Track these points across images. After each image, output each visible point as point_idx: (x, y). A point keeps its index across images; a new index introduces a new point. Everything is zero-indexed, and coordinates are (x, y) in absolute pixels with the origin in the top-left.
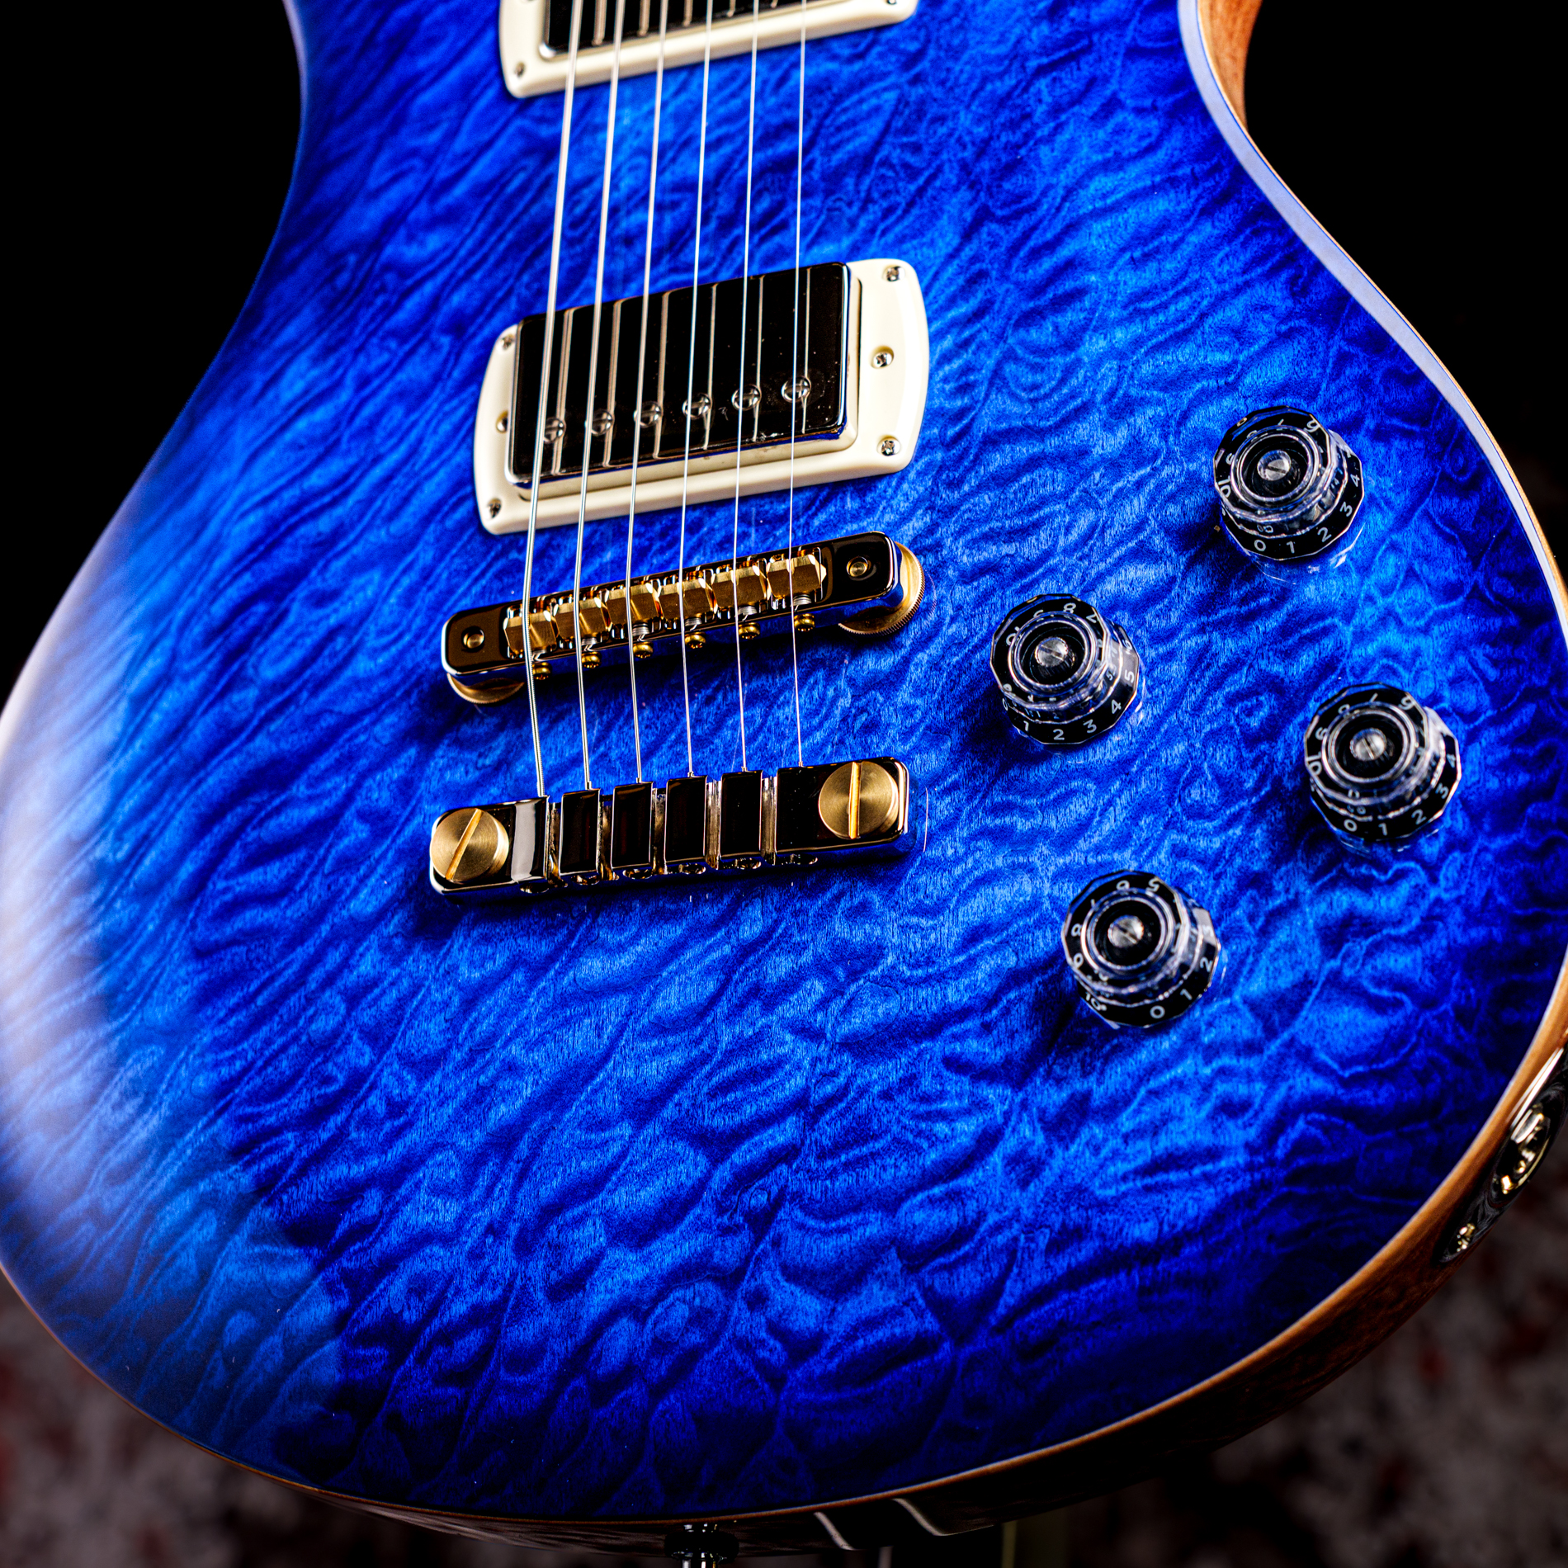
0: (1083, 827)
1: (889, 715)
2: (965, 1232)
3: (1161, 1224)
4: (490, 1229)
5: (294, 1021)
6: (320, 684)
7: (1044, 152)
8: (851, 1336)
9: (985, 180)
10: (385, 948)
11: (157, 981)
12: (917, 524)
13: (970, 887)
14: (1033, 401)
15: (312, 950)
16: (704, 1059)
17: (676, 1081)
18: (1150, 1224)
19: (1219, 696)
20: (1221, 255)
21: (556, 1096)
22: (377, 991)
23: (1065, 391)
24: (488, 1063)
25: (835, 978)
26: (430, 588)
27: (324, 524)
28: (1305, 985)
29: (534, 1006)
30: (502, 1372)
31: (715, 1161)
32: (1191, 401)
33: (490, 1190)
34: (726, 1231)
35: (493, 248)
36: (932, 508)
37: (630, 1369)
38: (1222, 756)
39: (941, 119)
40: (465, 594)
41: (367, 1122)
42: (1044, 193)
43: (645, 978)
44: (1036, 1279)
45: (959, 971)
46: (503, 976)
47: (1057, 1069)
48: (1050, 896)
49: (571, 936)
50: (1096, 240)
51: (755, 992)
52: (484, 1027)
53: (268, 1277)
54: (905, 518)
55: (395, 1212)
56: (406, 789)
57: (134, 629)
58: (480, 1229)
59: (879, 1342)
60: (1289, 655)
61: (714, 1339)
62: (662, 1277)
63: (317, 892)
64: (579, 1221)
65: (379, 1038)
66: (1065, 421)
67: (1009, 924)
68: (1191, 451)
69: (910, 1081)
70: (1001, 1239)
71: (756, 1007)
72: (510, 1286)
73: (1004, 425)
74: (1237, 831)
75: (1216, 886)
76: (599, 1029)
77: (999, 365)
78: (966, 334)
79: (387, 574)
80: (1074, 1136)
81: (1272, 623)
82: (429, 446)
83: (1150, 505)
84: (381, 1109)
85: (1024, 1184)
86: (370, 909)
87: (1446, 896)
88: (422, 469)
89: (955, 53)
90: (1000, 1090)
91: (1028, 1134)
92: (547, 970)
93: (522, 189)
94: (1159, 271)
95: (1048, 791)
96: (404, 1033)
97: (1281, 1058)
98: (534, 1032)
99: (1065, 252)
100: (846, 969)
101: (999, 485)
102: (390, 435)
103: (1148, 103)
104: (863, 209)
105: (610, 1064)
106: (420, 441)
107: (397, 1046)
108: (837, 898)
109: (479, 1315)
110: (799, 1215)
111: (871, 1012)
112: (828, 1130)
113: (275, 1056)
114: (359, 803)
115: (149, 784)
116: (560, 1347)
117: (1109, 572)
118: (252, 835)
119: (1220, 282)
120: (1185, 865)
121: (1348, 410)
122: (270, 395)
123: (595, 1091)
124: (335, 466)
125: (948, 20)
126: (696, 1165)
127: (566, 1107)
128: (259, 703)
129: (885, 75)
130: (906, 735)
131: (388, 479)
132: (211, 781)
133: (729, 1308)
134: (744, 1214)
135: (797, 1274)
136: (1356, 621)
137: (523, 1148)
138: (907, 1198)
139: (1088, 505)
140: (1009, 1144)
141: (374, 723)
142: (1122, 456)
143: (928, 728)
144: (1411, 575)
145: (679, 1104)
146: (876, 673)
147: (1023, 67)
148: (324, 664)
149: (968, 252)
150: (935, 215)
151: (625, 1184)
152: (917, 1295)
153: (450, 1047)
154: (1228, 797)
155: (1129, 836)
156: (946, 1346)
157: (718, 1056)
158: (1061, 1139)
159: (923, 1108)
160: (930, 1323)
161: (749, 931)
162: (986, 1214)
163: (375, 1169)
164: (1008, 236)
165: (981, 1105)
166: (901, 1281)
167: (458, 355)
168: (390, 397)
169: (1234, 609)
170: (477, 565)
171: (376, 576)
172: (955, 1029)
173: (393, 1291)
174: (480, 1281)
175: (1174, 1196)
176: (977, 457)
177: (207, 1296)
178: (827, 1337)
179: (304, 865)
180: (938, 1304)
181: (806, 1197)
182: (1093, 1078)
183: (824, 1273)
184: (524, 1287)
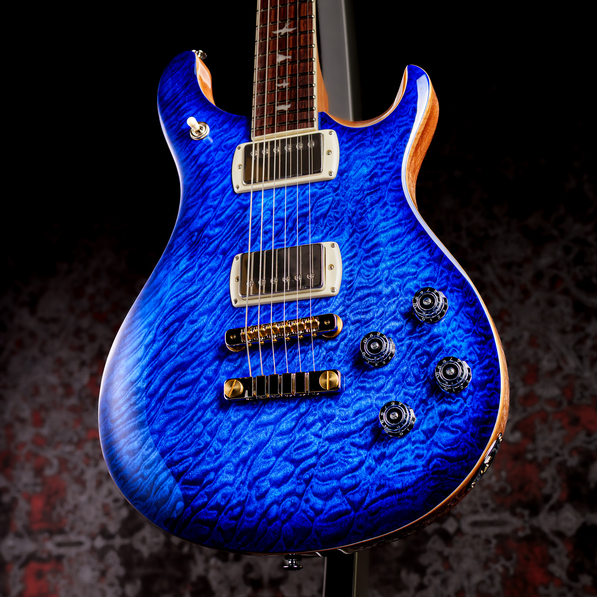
0: (382, 387)
1: (334, 357)
2: (357, 485)
3: (403, 484)
4: (241, 482)
5: (190, 430)
6: (193, 344)
7: (369, 215)
8: (330, 510)
9: (355, 222)
10: (213, 412)
11: (155, 418)
12: (341, 309)
13: (356, 401)
14: (368, 279)
15: (194, 412)
16: (292, 442)
17: (286, 447)
18: (400, 484)
19: (414, 356)
20: (413, 244)
21: (257, 450)
22: (211, 423)
23: (376, 277)
24: (239, 441)
25: (324, 423)
26: (220, 321)
27: (192, 303)
28: (436, 427)
29: (250, 427)
30: (246, 517)
31: (296, 467)
32: (406, 281)
33: (241, 473)
34: (299, 484)
35: (232, 233)
36: (344, 305)
37: (277, 516)
38: (416, 370)
39: (343, 206)
40: (229, 322)
41: (210, 455)
42: (369, 226)
43: (277, 421)
44: (373, 497)
45: (354, 421)
46: (242, 420)
47: (377, 446)
48: (375, 404)
49: (259, 410)
50: (382, 238)
51: (304, 425)
52: (238, 432)
53: (187, 493)
54: (338, 307)
55: (218, 478)
56: (216, 372)
57: (144, 328)
58: (239, 482)
59: (337, 511)
60: (431, 346)
61: (297, 510)
62: (284, 495)
63: (194, 397)
64: (263, 481)
65: (212, 434)
66: (376, 285)
67: (365, 410)
68: (406, 294)
69: (342, 448)
70: (365, 487)
71: (304, 429)
72: (247, 496)
73: (361, 285)
74: (419, 389)
75: (414, 402)
76: (266, 434)
77: (359, 270)
78: (351, 261)
79: (209, 316)
80: (382, 463)
81: (427, 338)
82: (218, 283)
83: (397, 307)
84: (213, 452)
85: (370, 474)
86: (208, 402)
87: (468, 406)
88: (216, 289)
89: (347, 188)
90: (364, 451)
91: (371, 462)
92: (253, 418)
93: (239, 218)
94: (398, 248)
95: (374, 378)
96: (218, 433)
97: (430, 444)
98: (250, 434)
99: (375, 241)
100: (326, 420)
101: (360, 300)
102: (208, 280)
103: (394, 204)
104: (325, 228)
105: (270, 442)
106: (216, 282)
107: (217, 436)
108: (324, 403)
109: (239, 503)
110: (317, 480)
111: (332, 431)
112: (323, 460)
113: (186, 438)
114: (204, 375)
115: (151, 368)
116: (259, 511)
117: (387, 323)
118: (177, 382)
119: (413, 251)
120: (407, 397)
121: (444, 285)
122: (177, 268)
123: (266, 449)
124: (194, 288)
125: (345, 180)
126: (291, 468)
127: (259, 453)
128: (178, 348)
129: (329, 193)
130: (339, 362)
131: (207, 292)
132: (166, 368)
133: (300, 503)
134: (303, 480)
135: (316, 495)
136: (446, 338)
137: (249, 463)
138: (342, 477)
139: (382, 306)
140: (367, 464)
141: (207, 355)
142: (390, 294)
143: (345, 361)
144: (459, 327)
145: (287, 453)
146: (331, 347)
147: (363, 193)
148: (193, 339)
149: (351, 240)
150: (343, 230)
151: (274, 472)
152: (345, 500)
153: (230, 437)
154: (417, 381)
155: (394, 389)
156: (353, 512)
157: (296, 441)
158: (379, 463)
159: (346, 455)
160: (349, 507)
161: (302, 410)
162: (361, 481)
163: (212, 467)
164: (361, 236)
165: (359, 455)
166: (341, 497)
167: (225, 260)
168: (207, 270)
169: (417, 334)
170: (231, 315)
171: (206, 317)
172: (353, 436)
173: (218, 497)
174: (240, 495)
175: (406, 477)
176: (355, 293)
177: (171, 497)
178: (324, 510)
179: (191, 390)
180: (350, 502)
181: (318, 476)
182: (386, 449)
183: (323, 495)
184: (250, 497)
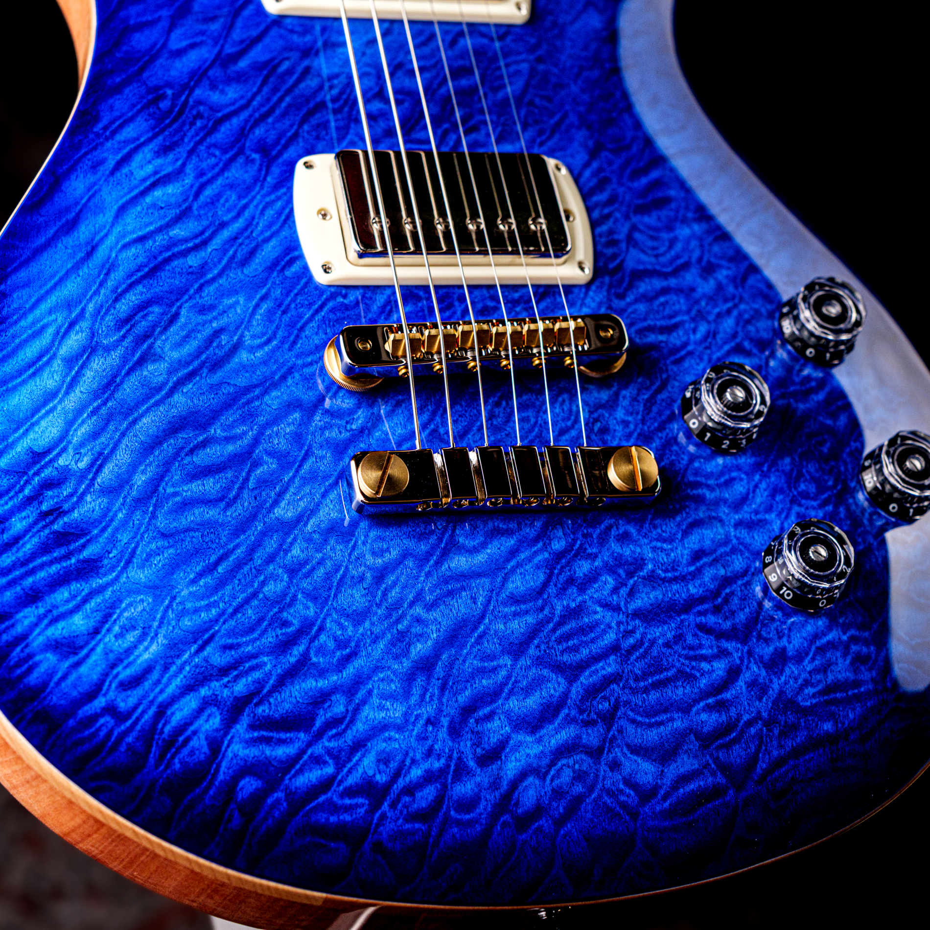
0: (744, 500)
1: (612, 423)
2: (730, 726)
3: (837, 723)
4: (429, 722)
5: (250, 584)
6: (216, 365)
8: (675, 787)
9: (596, 126)
10: (308, 540)
11: (134, 551)
13: (687, 528)
14: (657, 256)
15: (252, 538)
16: (548, 620)
17: (534, 632)
18: (832, 722)
19: (802, 433)
21: (454, 639)
22: (308, 567)
23: (673, 253)
24: (401, 617)
25: (619, 575)
27: (192, 261)
29: (425, 582)
30: (452, 813)
31: (571, 681)
33: (422, 697)
34: (587, 724)
35: (276, 104)
37: (539, 810)
38: (812, 467)
39: (560, 86)
40: (311, 320)
41: (321, 651)
43: (495, 569)
44: (775, 753)
45: (693, 575)
47: (763, 633)
48: (735, 536)
49: (440, 540)
51: (571, 581)
52: (393, 594)
53: (268, 753)
55: (357, 710)
56: (298, 439)
58: (422, 722)
59: (693, 791)
60: (833, 416)
61: (591, 789)
62: (551, 752)
63: (247, 500)
64: (489, 717)
65: (317, 598)
66: (677, 271)
67: (715, 551)
69: (679, 638)
70: (753, 731)
71: (573, 590)
72: (450, 757)
73: (642, 268)
74: (830, 508)
76: (473, 599)
77: (630, 232)
78: (606, 211)
79: (249, 299)
80: (782, 671)
81: (820, 397)
82: (261, 222)
83: (737, 324)
84: (331, 645)
85: (760, 699)
86: (290, 515)
90: (734, 644)
91: (756, 670)
92: (428, 561)
93: (290, 72)
95: (719, 477)
96: (336, 595)
97: (881, 632)
98: (429, 598)
99: (653, 176)
100: (625, 571)
101: (647, 301)
102: (229, 211)
104: (525, 128)
105: (487, 621)
106: (253, 218)
107: (333, 603)
108: (609, 528)
109: (429, 777)
110: (631, 714)
111: (647, 598)
112: (637, 664)
113: (241, 606)
114: (265, 444)
115: (94, 418)
116: (490, 798)
118: (186, 459)
122: (125, 171)
123: (480, 637)
124: (192, 225)
125: (550, 29)
126: (559, 684)
127: (463, 646)
128: (171, 372)
129: (519, 52)
131: (235, 238)
132: (145, 420)
133: (597, 770)
134: (596, 713)
135: (636, 750)
137: (440, 671)
138: (694, 705)
139: (702, 319)
140: (746, 676)
141: (263, 394)
142: (714, 295)
143: (639, 434)
145: (538, 646)
146: (600, 399)
149: (595, 165)
150: (570, 140)
151: (514, 694)
152: (710, 762)
153: (371, 606)
154: (821, 489)
155: (772, 506)
156: (731, 792)
157: (556, 619)
158: (775, 673)
159: (691, 653)
160: (720, 779)
161: (558, 545)
162: (742, 715)
163: (335, 682)
164: (617, 160)
165: (723, 653)
166: (699, 753)
167: (268, 167)
168: (223, 186)
169: (798, 387)
170: (315, 302)
171: (242, 299)
172: (699, 608)
173: (366, 761)
174: (429, 753)
175: (841, 707)
176: (630, 283)
177: (219, 766)
178: (661, 787)
179: (233, 482)
180: (724, 767)
181: (633, 704)
182: (785, 639)
183: (653, 749)
184: (459, 758)
